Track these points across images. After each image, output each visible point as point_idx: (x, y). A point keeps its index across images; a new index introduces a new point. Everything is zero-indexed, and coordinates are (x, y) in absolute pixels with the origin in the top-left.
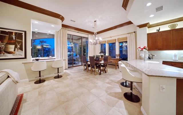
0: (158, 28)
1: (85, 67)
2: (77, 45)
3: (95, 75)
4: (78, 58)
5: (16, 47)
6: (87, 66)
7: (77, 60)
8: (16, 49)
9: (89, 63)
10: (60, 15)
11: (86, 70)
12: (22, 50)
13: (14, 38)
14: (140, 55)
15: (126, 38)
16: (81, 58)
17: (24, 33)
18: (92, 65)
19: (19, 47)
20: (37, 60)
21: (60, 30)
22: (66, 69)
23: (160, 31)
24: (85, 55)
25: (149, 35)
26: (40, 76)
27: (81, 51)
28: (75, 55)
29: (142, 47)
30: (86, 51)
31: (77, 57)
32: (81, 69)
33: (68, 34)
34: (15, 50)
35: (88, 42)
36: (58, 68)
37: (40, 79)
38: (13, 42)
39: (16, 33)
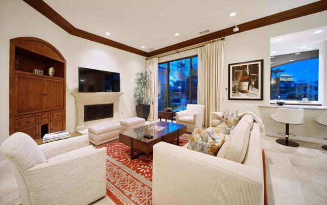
5: (250, 84)
8: (250, 87)
12: (258, 88)
13: (248, 73)
17: (260, 63)
19: (254, 83)
20: (281, 104)
26: (287, 133)
34: (248, 89)
37: (287, 138)
38: (246, 77)
39: (250, 65)
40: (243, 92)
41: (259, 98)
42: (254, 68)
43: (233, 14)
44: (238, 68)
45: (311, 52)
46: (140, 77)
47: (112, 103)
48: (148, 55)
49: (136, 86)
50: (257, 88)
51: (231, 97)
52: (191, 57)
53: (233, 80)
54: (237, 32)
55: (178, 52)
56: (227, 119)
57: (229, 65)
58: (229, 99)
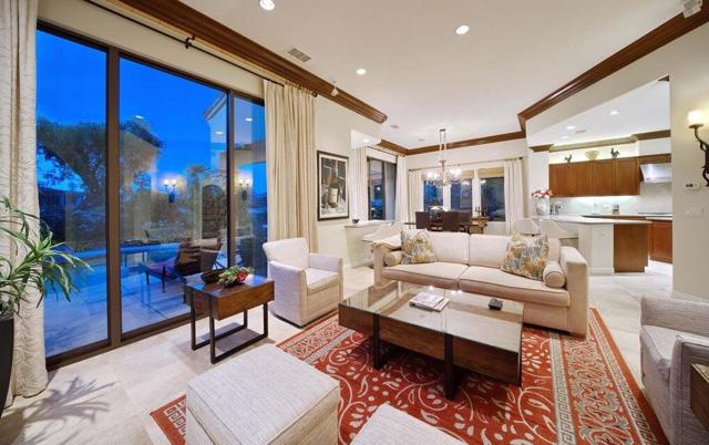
0: (567, 154)
8: (339, 197)
14: (539, 206)
15: (502, 170)
17: (346, 161)
19: (342, 192)
23: (572, 161)
25: (553, 168)
29: (543, 192)
34: (337, 201)
38: (336, 181)
39: (338, 162)
40: (333, 205)
44: (327, 162)
50: (345, 200)
51: (321, 216)
53: (322, 182)
57: (318, 153)
58: (319, 219)
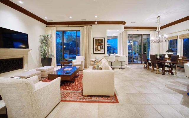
1: (146, 65)
2: (136, 43)
3: (157, 74)
4: (137, 57)
5: (101, 47)
6: (147, 64)
7: (136, 59)
9: (150, 62)
10: (123, 21)
11: (146, 68)
13: (100, 42)
16: (141, 57)
17: (104, 39)
18: (153, 64)
20: (109, 55)
21: (122, 33)
22: (126, 65)
24: (146, 53)
26: (112, 65)
27: (140, 49)
28: (133, 53)
30: (147, 49)
31: (136, 55)
32: (140, 67)
33: (128, 34)
35: (149, 39)
36: (122, 62)
38: (100, 44)
39: (101, 39)
40: (99, 50)
41: (104, 53)
42: (102, 41)
43: (96, 17)
44: (97, 40)
45: (116, 36)
46: (43, 38)
47: (22, 57)
48: (49, 24)
49: (40, 44)
50: (103, 49)
51: (95, 53)
52: (76, 31)
53: (95, 45)
54: (97, 24)
55: (69, 27)
56: (97, 61)
57: (94, 38)
58: (94, 53)
